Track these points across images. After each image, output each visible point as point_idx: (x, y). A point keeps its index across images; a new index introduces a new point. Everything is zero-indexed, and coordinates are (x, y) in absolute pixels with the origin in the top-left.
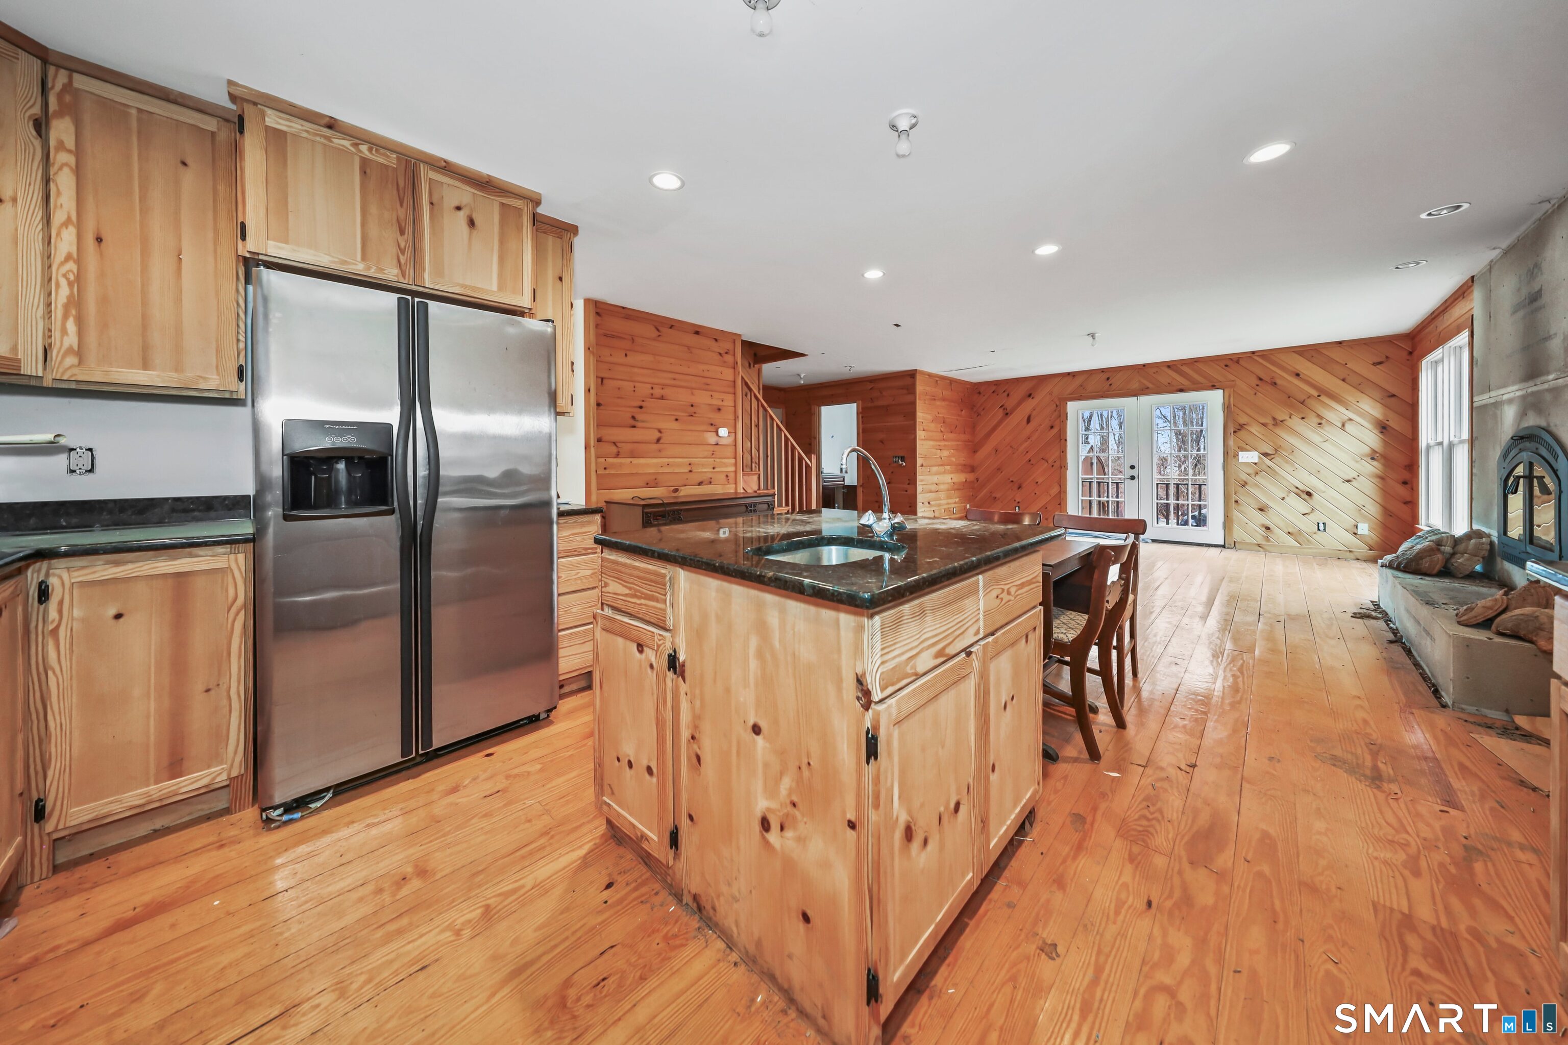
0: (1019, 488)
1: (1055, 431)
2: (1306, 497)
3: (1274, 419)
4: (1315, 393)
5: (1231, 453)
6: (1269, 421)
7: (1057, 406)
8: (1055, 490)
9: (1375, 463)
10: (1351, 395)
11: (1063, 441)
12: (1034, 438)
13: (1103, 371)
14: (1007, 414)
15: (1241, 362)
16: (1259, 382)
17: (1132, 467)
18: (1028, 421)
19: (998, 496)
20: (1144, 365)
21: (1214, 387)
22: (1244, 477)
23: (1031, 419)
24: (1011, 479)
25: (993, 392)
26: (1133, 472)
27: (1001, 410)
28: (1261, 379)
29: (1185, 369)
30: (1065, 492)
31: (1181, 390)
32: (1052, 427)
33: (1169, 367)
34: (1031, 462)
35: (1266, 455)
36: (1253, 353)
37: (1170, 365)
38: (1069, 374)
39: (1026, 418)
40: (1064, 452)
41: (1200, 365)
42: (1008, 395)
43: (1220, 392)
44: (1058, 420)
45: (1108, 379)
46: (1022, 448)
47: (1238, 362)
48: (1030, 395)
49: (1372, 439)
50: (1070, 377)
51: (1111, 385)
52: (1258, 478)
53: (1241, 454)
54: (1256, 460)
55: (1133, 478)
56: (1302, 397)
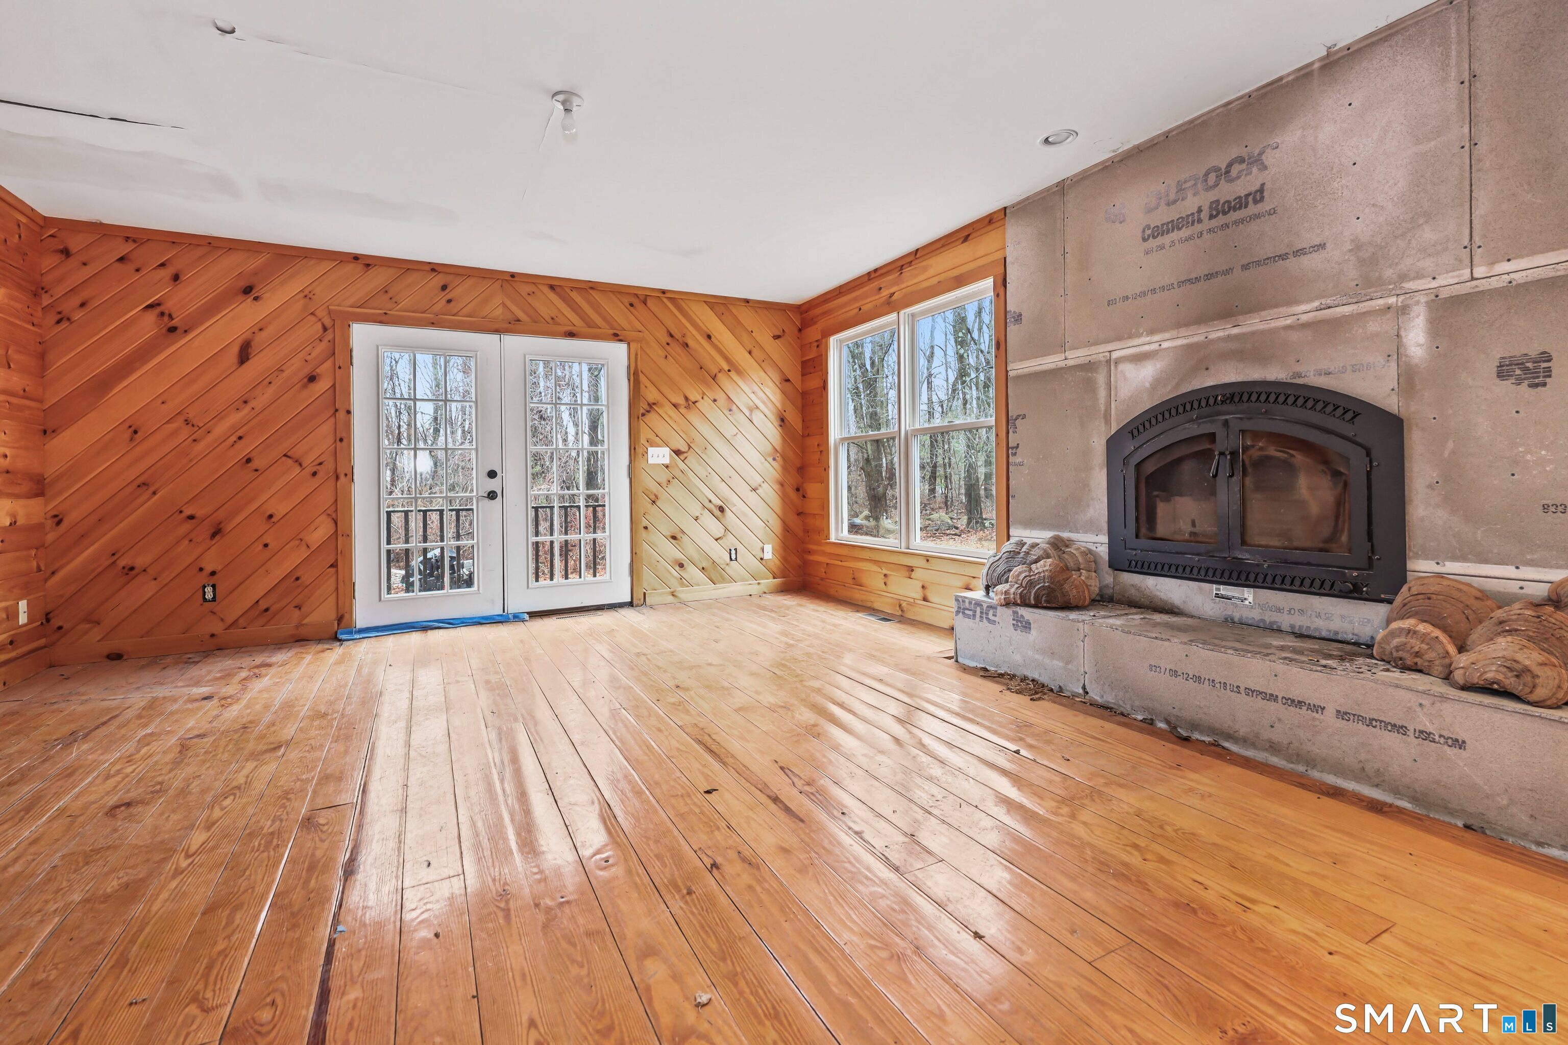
0: (213, 535)
1: (322, 386)
2: (717, 513)
3: (687, 399)
4: (726, 367)
5: (640, 450)
6: (681, 401)
7: (325, 329)
8: (320, 532)
9: (774, 464)
10: (757, 374)
11: (341, 414)
12: (259, 402)
13: (434, 268)
14: (172, 330)
15: (650, 303)
16: (669, 340)
17: (492, 474)
18: (244, 355)
19: (140, 561)
20: (513, 275)
21: (616, 337)
22: (654, 487)
23: (254, 351)
24: (188, 512)
25: (121, 259)
26: (494, 485)
27: (151, 316)
28: (671, 336)
29: (575, 296)
30: (348, 535)
31: (571, 335)
32: (312, 379)
33: (552, 287)
34: (255, 464)
35: (678, 452)
36: (664, 292)
37: (555, 285)
38: (356, 258)
39: (235, 350)
40: (343, 439)
41: (596, 295)
42: (176, 278)
43: (623, 347)
44: (328, 364)
45: (444, 288)
46: (221, 429)
47: (645, 303)
48: (248, 290)
49: (772, 432)
50: (358, 267)
51: (449, 301)
52: (670, 489)
53: (651, 450)
54: (667, 461)
55: (492, 495)
56: (714, 370)
